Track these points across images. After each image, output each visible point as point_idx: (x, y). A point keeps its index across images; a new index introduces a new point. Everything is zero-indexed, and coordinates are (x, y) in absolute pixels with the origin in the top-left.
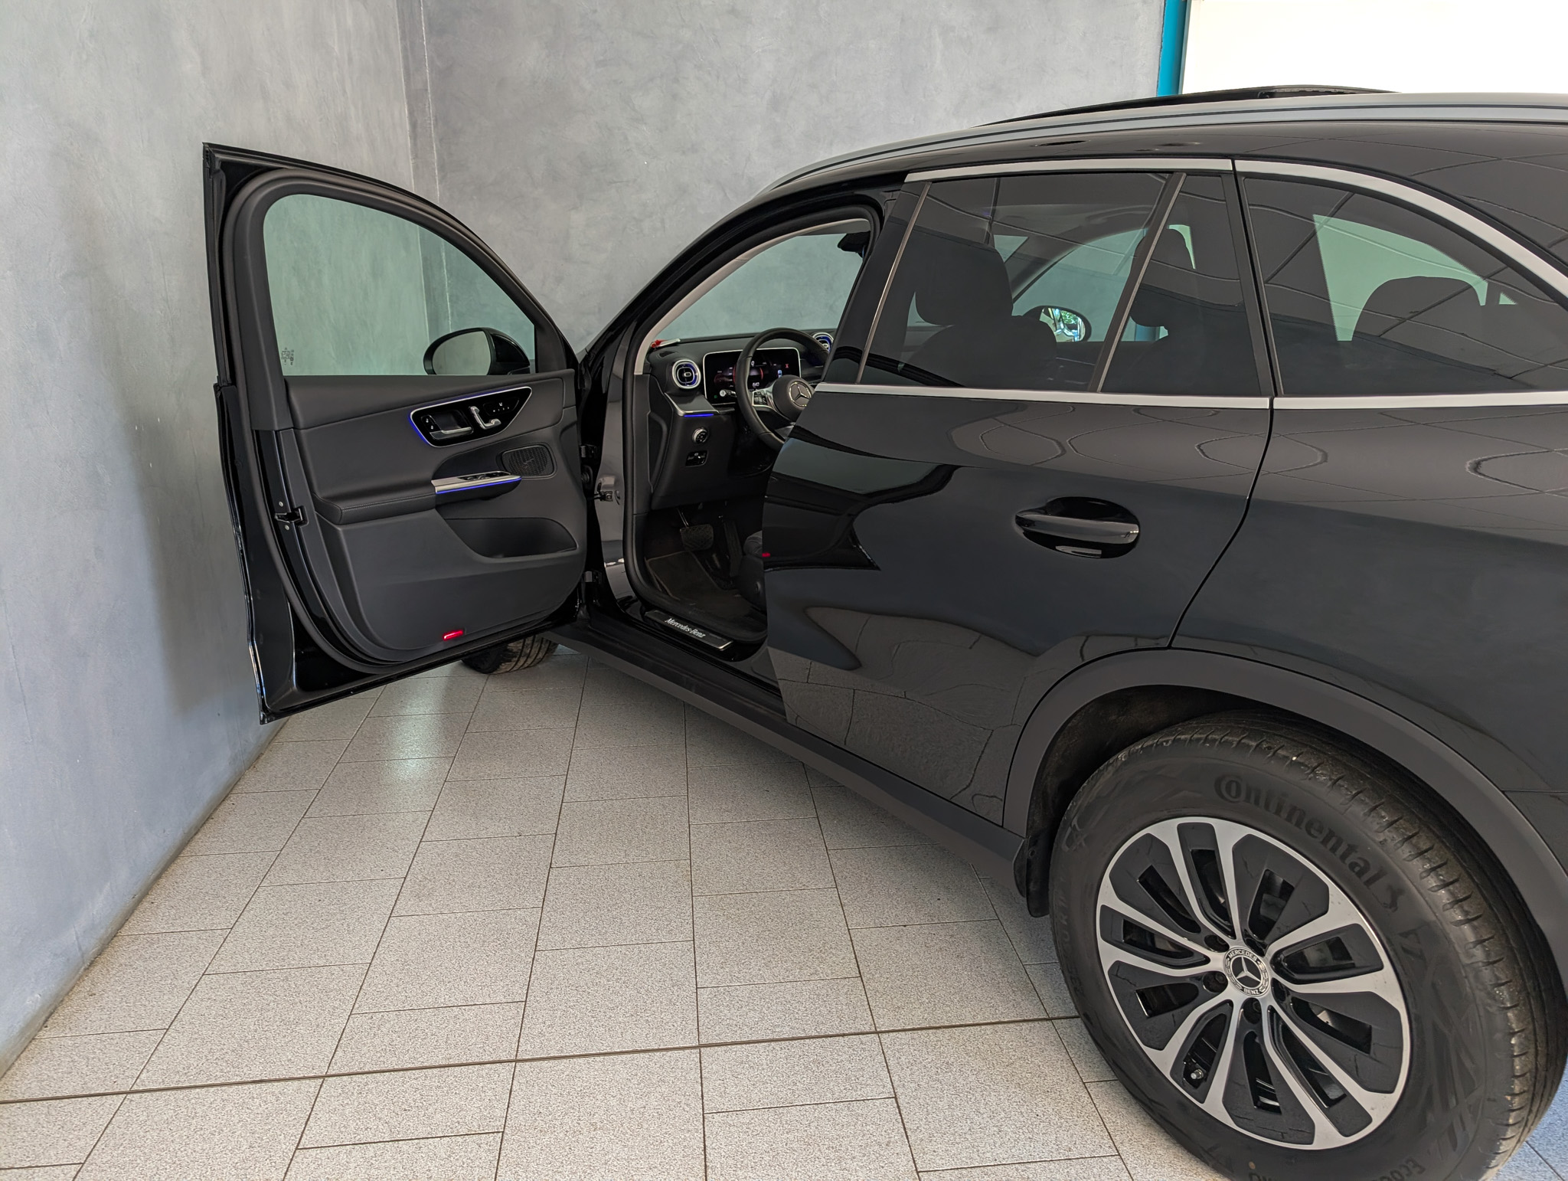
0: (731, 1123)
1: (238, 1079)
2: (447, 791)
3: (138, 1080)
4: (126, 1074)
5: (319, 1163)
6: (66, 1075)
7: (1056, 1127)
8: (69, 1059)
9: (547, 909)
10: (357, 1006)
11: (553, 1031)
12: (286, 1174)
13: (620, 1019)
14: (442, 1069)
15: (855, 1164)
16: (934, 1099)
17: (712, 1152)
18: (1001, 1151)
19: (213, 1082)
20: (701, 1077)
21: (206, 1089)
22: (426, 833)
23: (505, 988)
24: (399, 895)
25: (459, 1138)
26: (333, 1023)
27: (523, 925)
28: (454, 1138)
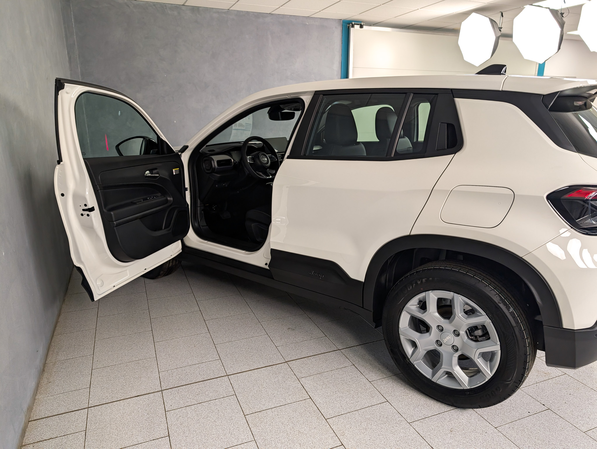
0: (308, 379)
1: (129, 397)
2: (150, 303)
3: (89, 404)
4: (83, 403)
5: (177, 414)
6: (58, 407)
8: (55, 403)
9: (211, 333)
10: (159, 370)
11: (235, 365)
12: (166, 419)
13: (256, 359)
14: (203, 382)
15: (351, 383)
16: (365, 363)
17: (306, 388)
19: (120, 399)
20: (291, 369)
21: (118, 402)
22: (151, 316)
23: (211, 357)
24: (153, 336)
25: (222, 399)
26: (154, 375)
27: (205, 338)
28: (220, 399)
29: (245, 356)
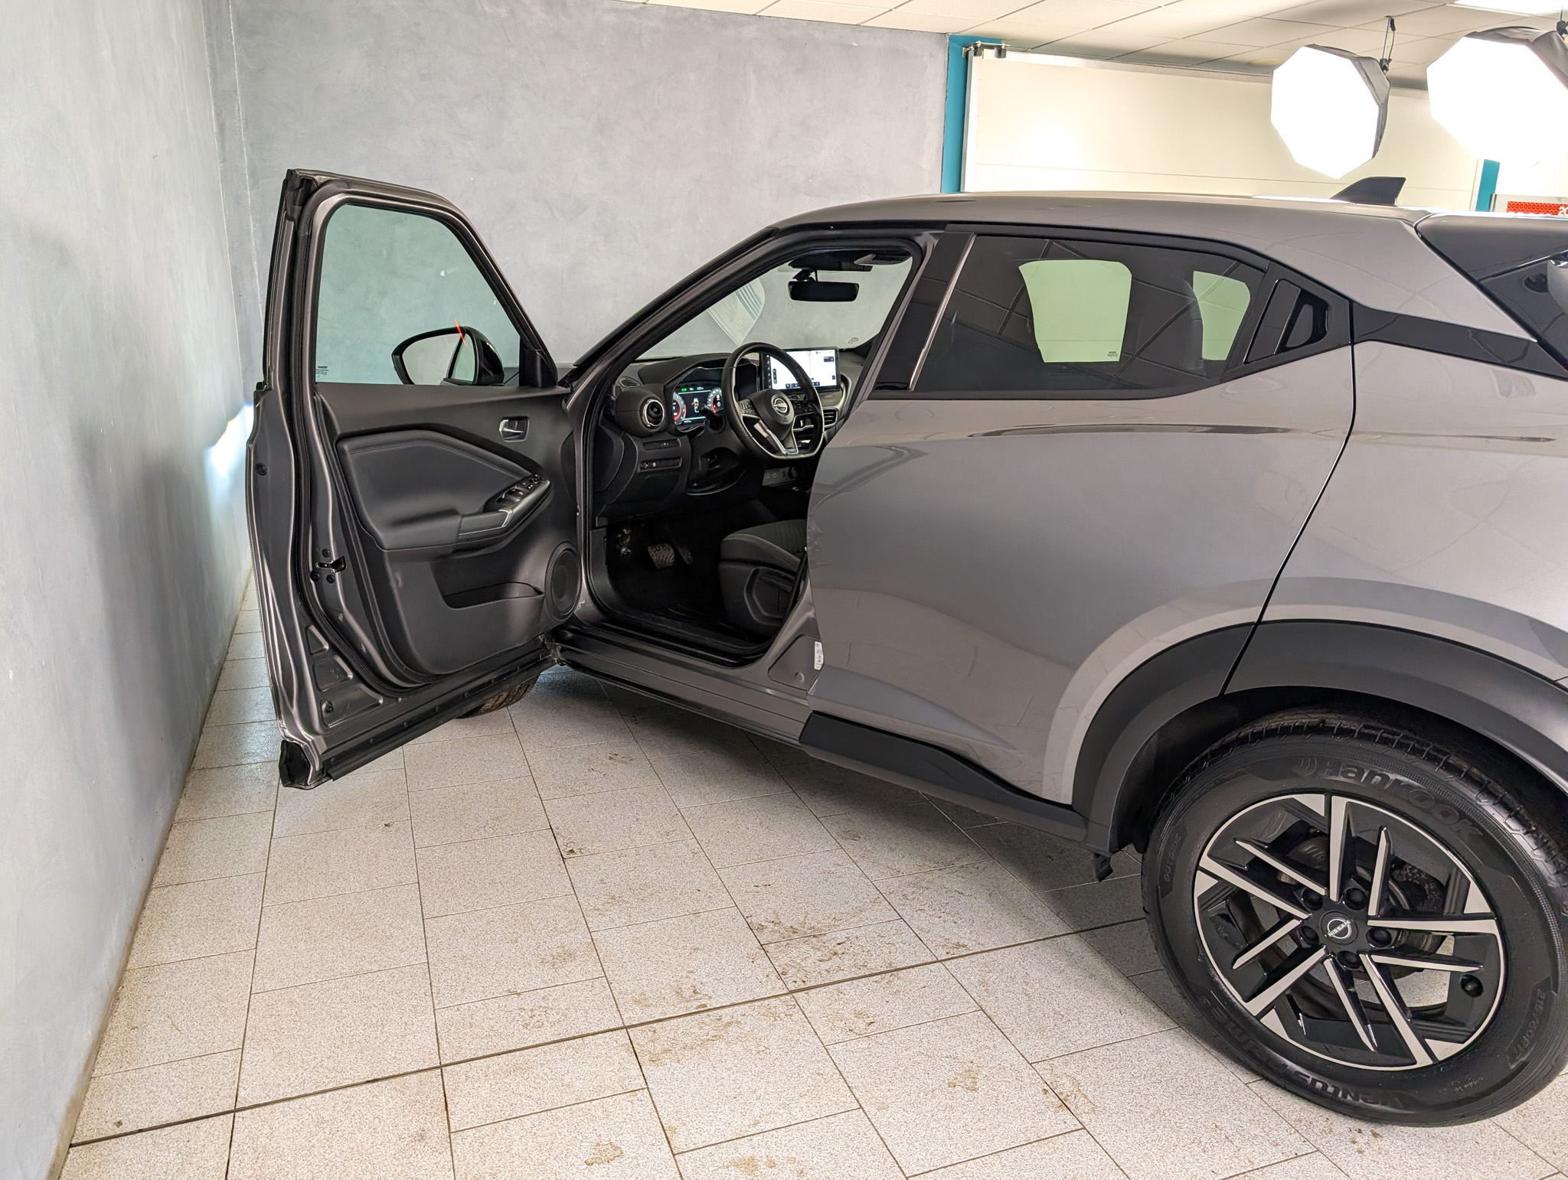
0: (854, 1050)
1: (350, 1082)
2: (415, 801)
3: (239, 1099)
4: (221, 1095)
5: (481, 1141)
6: (151, 1106)
8: (145, 1091)
9: (581, 896)
10: (436, 1002)
11: (648, 998)
12: (452, 1155)
14: (557, 1044)
16: (1015, 1007)
17: (849, 1075)
18: (1088, 1038)
19: (324, 1088)
20: (806, 1016)
21: (319, 1096)
22: (416, 841)
23: (579, 968)
24: (420, 898)
25: (608, 1099)
26: (420, 1019)
27: (565, 910)
28: (604, 1100)
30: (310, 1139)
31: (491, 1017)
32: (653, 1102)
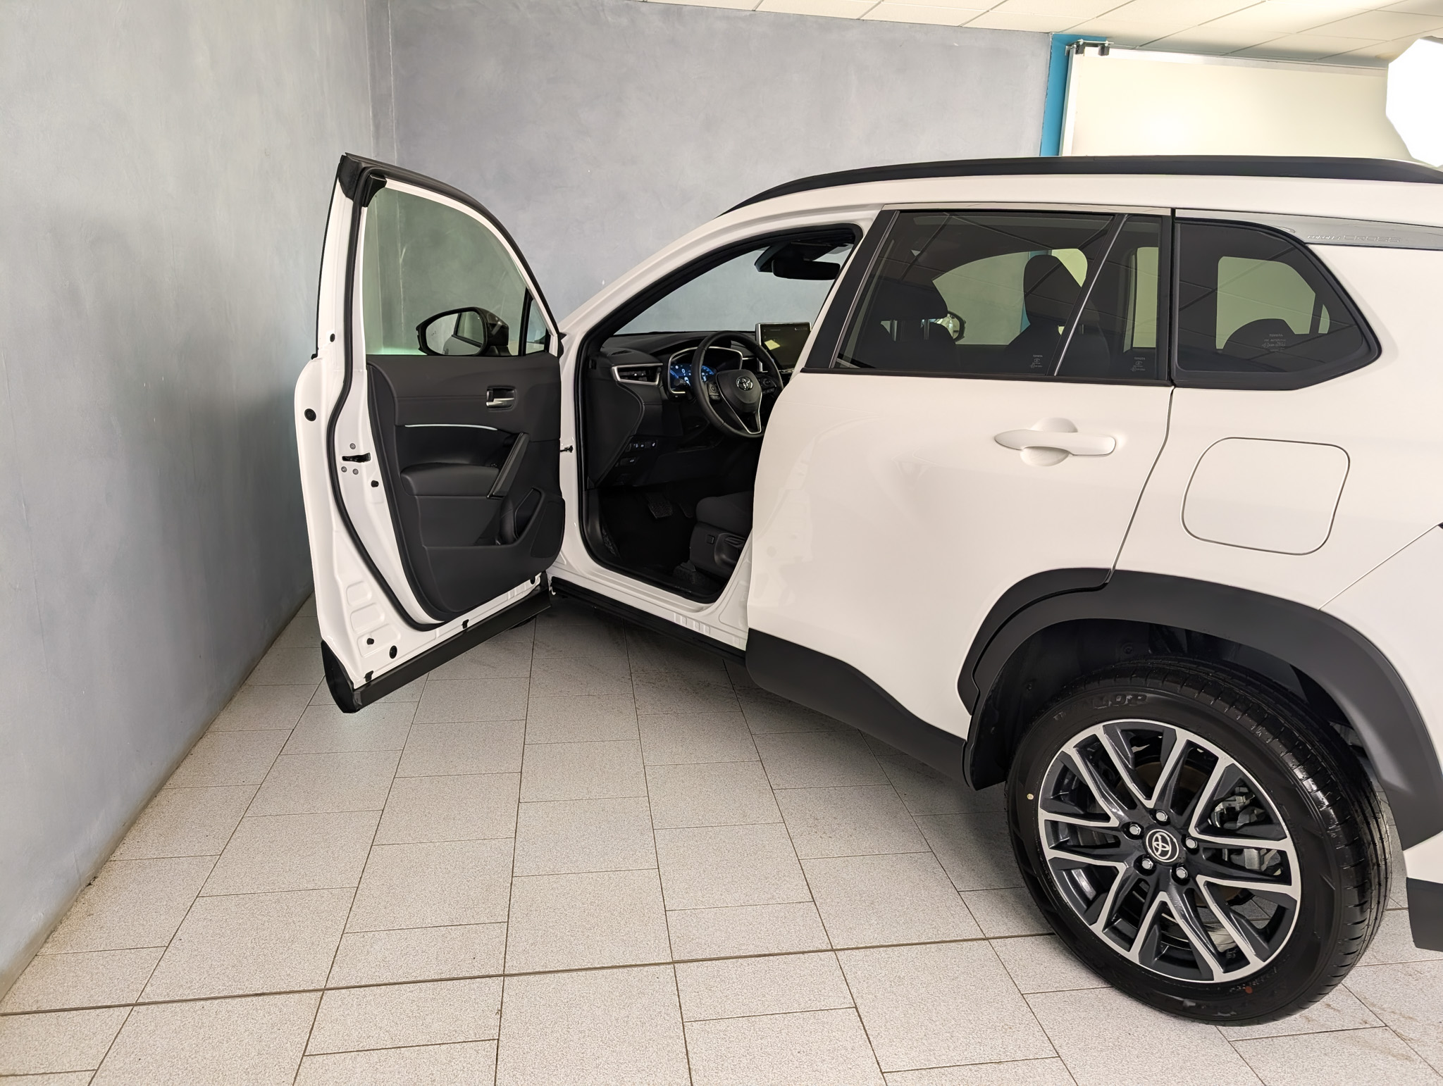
0: (709, 1030)
1: (241, 993)
2: (414, 733)
3: (143, 993)
4: (131, 988)
5: (328, 1067)
6: (71, 989)
7: (1001, 1032)
8: (72, 974)
9: (519, 838)
10: (348, 926)
11: (536, 948)
12: (295, 1078)
13: (598, 938)
14: (435, 983)
15: (825, 1066)
16: (890, 1009)
17: (693, 1056)
18: (955, 1054)
19: (217, 995)
20: (678, 990)
21: (210, 1001)
22: (399, 770)
23: (488, 910)
24: (379, 825)
25: (458, 1045)
26: (327, 941)
27: (499, 853)
28: (452, 1045)
29: (573, 924)
30: (184, 1042)
31: (389, 947)
32: (497, 1054)
